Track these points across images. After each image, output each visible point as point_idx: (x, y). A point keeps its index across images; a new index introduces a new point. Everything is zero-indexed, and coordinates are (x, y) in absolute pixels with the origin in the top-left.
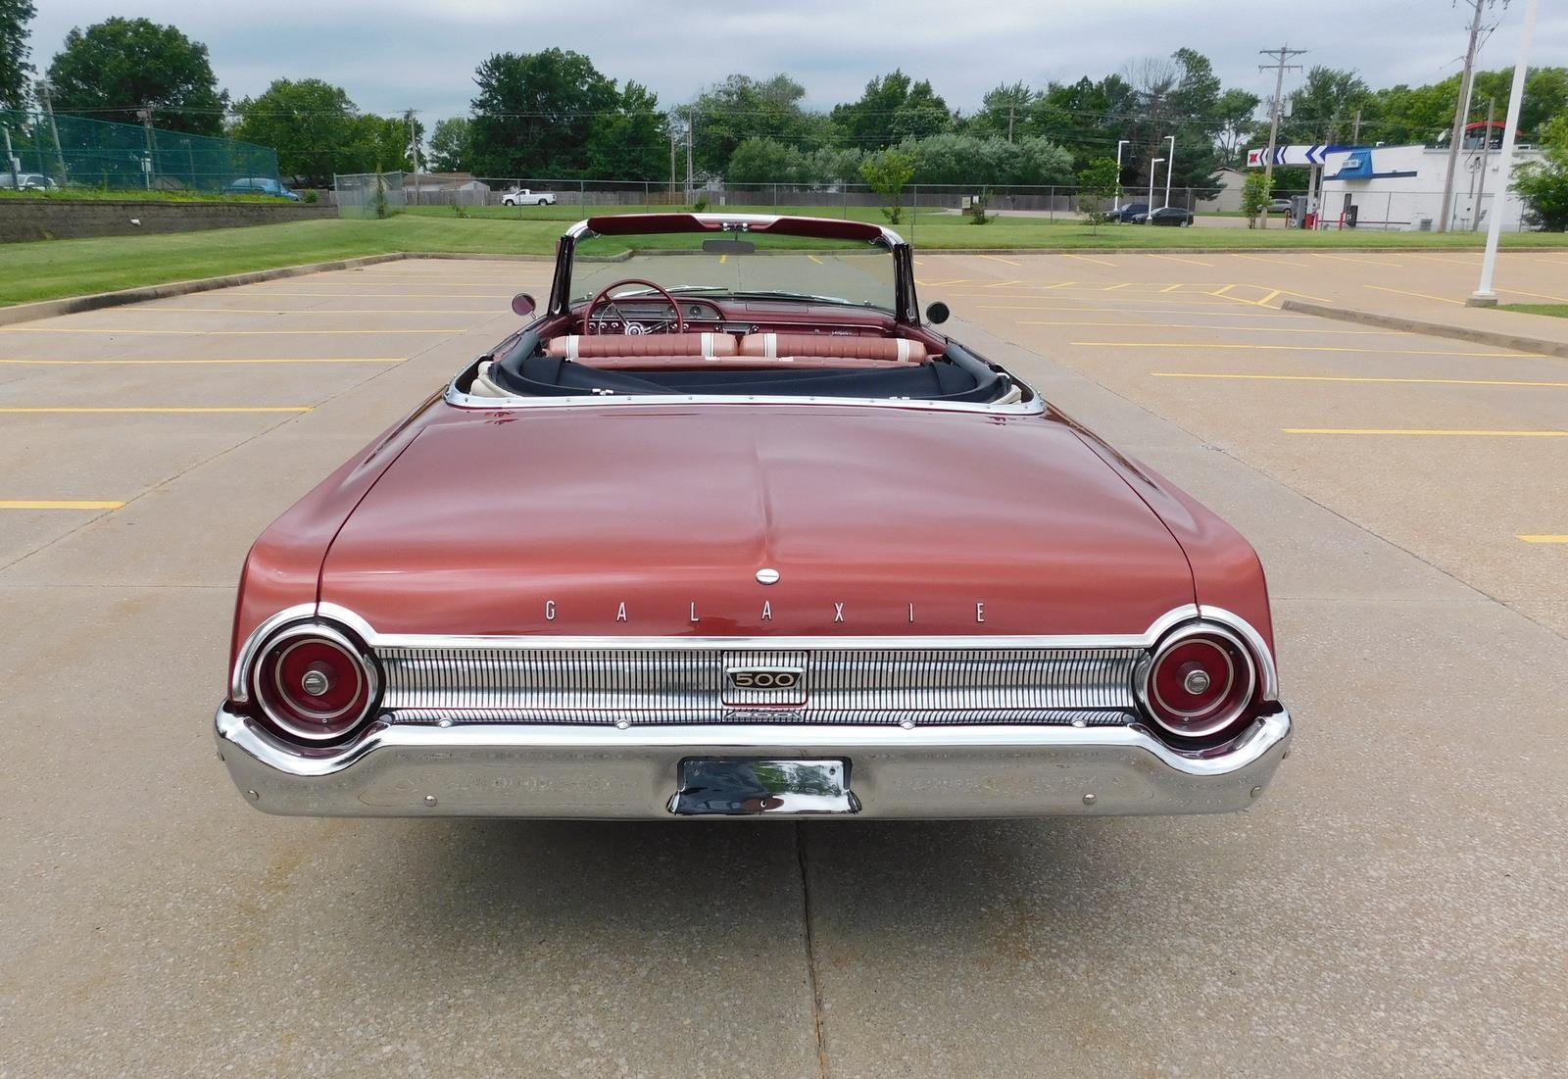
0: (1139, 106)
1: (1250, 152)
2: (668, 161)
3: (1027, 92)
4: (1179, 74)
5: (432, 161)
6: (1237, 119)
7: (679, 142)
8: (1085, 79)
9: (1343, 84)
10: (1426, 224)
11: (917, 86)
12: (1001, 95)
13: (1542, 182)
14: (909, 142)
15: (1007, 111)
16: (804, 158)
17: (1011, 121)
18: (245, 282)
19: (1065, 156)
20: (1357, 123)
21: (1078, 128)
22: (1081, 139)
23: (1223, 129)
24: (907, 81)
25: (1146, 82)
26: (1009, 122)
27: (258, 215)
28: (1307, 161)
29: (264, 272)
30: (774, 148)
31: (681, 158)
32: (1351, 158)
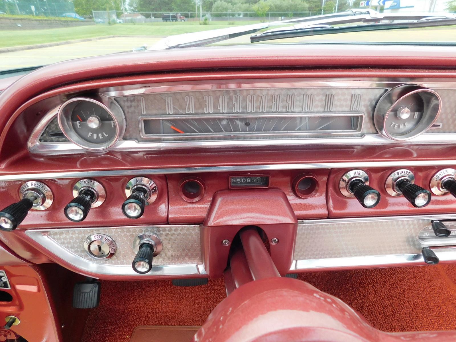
1: (361, 2)
2: (195, 9)
5: (129, 10)
7: (198, 3)
16: (233, 7)
18: (50, 46)
27: (67, 24)
28: (378, 5)
29: (59, 42)
30: (224, 4)
31: (199, 8)
32: (393, 2)
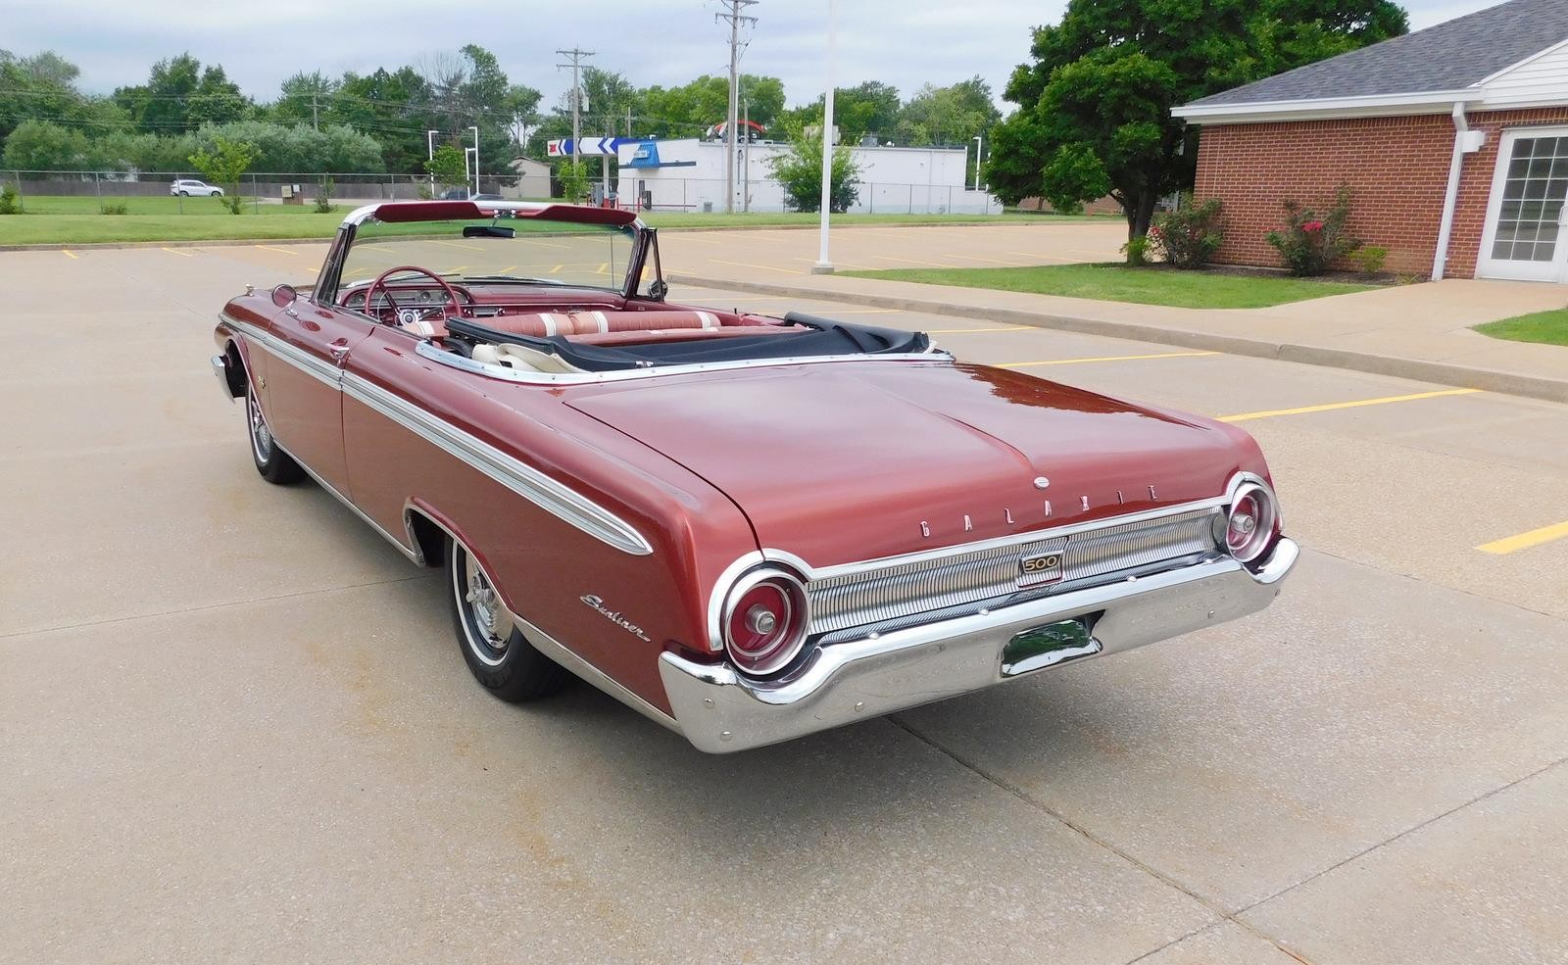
0: (436, 98)
1: (549, 143)
3: (327, 82)
4: (468, 70)
6: (523, 112)
8: (381, 70)
9: (613, 83)
10: (708, 207)
11: (208, 70)
12: (301, 82)
13: (794, 171)
14: (209, 129)
15: (309, 99)
16: (94, 145)
17: (315, 109)
19: (373, 145)
20: (629, 118)
21: (380, 118)
22: (385, 129)
23: (512, 120)
24: (196, 64)
25: (440, 74)
26: (313, 111)
28: (599, 152)
30: (56, 133)
32: (640, 149)
